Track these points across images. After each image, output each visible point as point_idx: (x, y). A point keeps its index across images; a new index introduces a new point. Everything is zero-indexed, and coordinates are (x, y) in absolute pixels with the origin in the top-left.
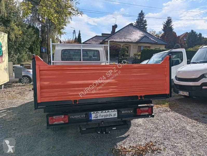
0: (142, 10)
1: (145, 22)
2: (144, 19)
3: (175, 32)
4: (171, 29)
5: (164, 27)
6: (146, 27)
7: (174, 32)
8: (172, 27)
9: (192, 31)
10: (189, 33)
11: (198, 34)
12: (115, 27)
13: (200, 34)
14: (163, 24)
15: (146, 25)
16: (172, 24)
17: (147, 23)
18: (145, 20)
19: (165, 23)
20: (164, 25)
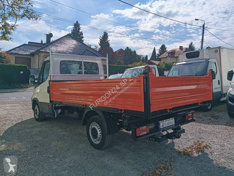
0: (78, 21)
1: (82, 34)
2: (80, 31)
3: (112, 48)
4: (108, 44)
5: (100, 42)
6: (83, 39)
7: (110, 48)
8: (109, 42)
9: (127, 48)
10: (124, 50)
11: (133, 51)
12: (50, 36)
13: (135, 52)
14: (99, 38)
15: (83, 38)
16: (108, 40)
17: (83, 36)
18: (82, 32)
19: (101, 37)
20: (101, 40)
